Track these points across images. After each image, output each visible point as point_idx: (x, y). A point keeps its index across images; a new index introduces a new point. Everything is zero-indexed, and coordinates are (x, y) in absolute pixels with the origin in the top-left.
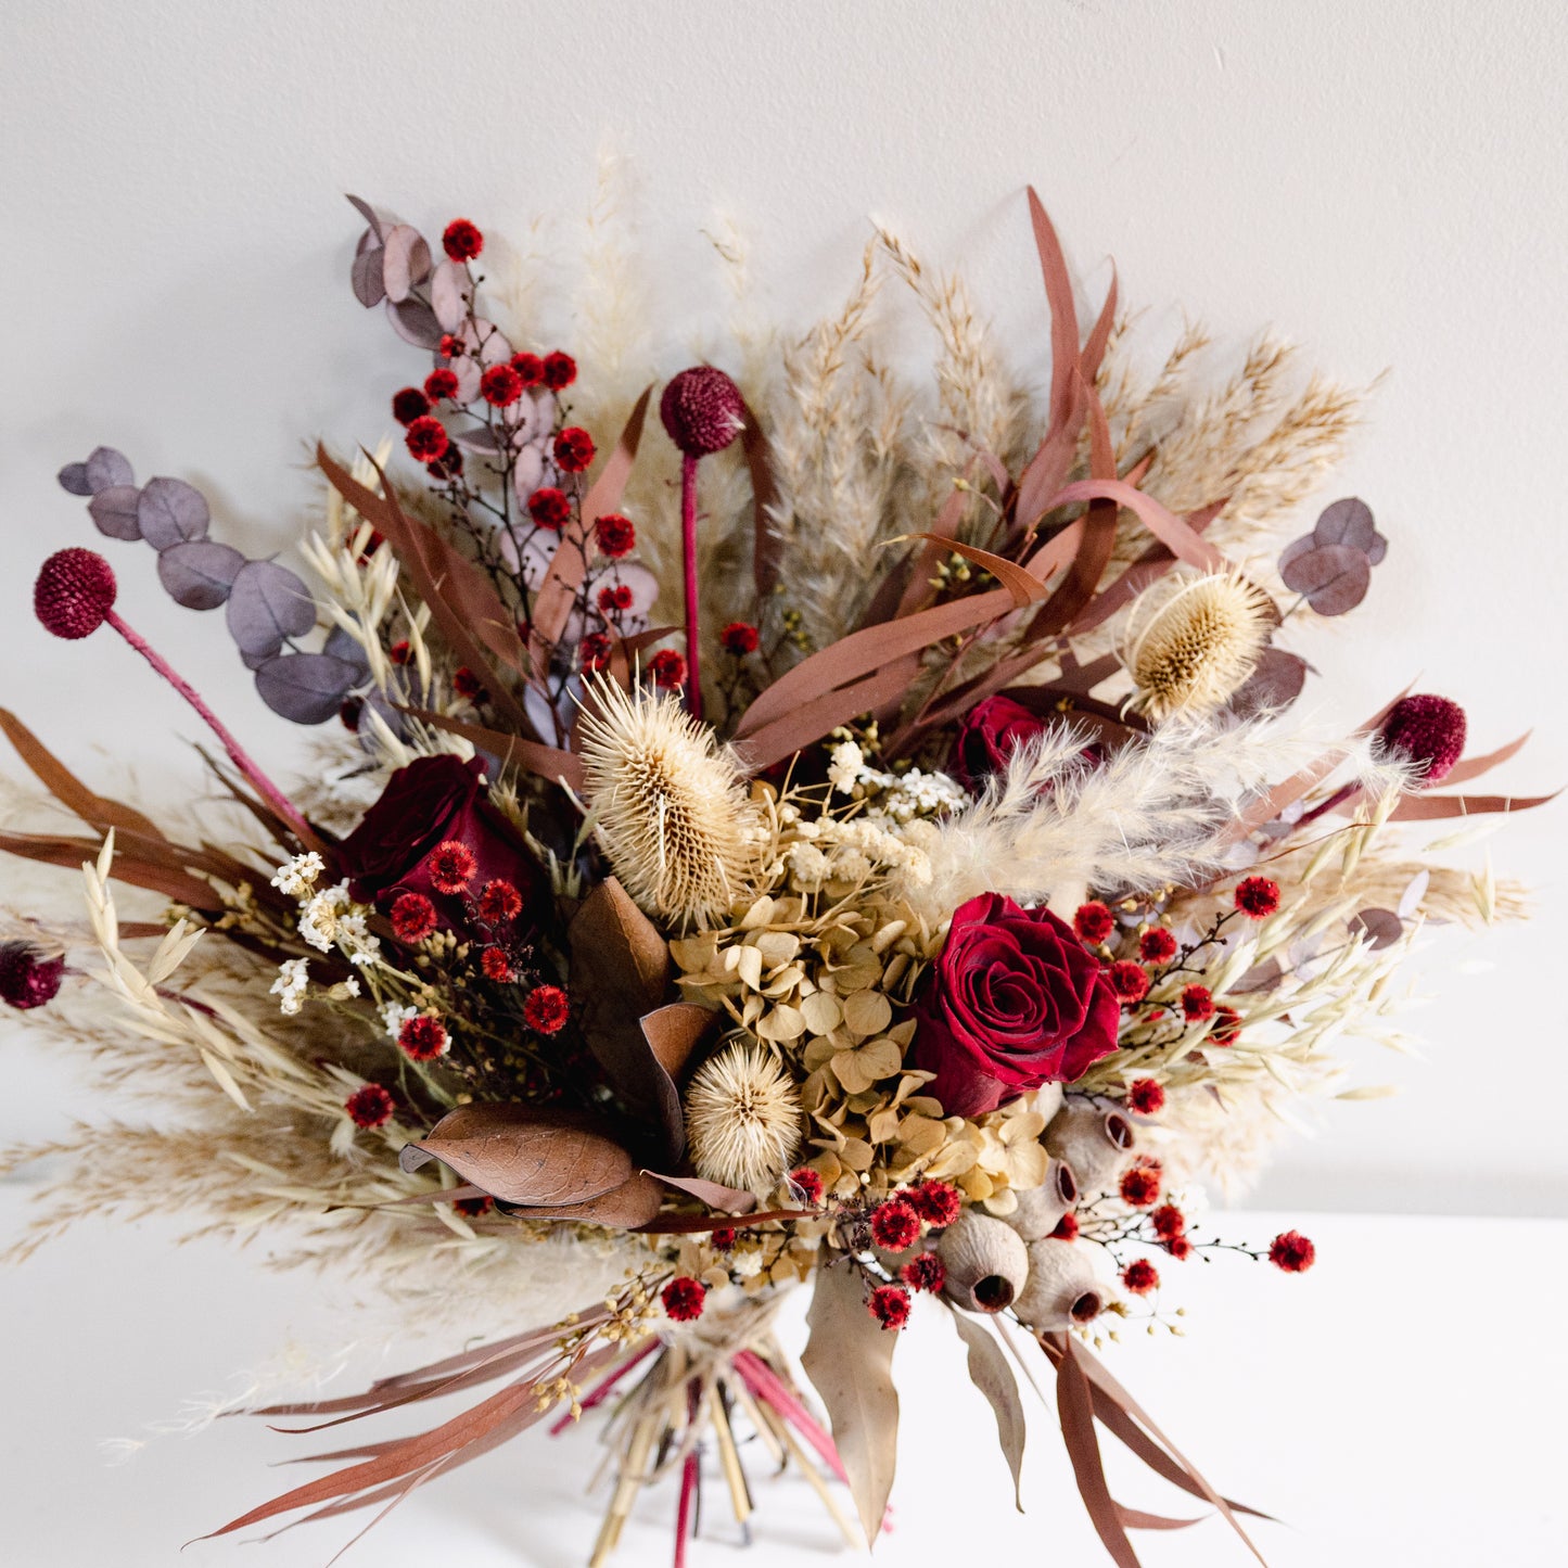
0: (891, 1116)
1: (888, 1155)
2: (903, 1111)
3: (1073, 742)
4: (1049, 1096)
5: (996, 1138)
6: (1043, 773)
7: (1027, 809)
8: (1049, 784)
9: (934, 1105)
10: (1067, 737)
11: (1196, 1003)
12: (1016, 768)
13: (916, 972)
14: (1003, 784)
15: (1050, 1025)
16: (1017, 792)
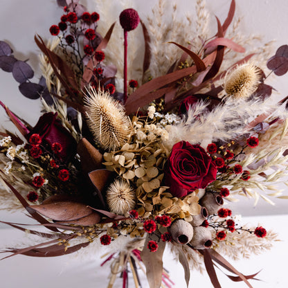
0: (159, 198)
1: (158, 207)
2: (162, 196)
3: (204, 104)
4: (201, 192)
5: (187, 203)
6: (196, 113)
7: (193, 122)
8: (199, 116)
9: (169, 194)
10: (202, 104)
11: (238, 169)
12: (190, 112)
13: (164, 162)
14: (187, 116)
15: (198, 174)
16: (190, 118)
